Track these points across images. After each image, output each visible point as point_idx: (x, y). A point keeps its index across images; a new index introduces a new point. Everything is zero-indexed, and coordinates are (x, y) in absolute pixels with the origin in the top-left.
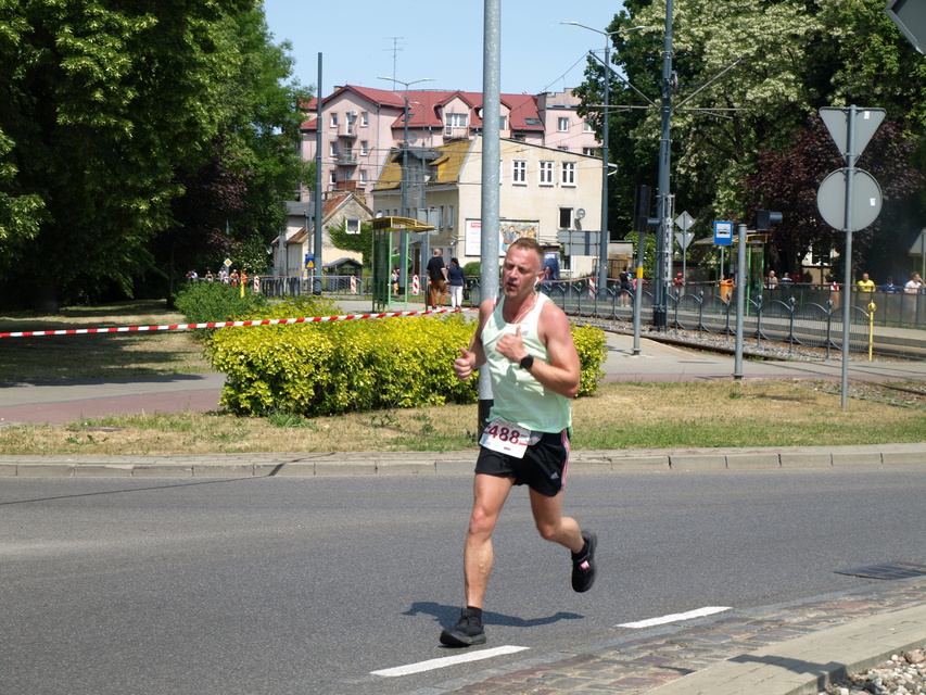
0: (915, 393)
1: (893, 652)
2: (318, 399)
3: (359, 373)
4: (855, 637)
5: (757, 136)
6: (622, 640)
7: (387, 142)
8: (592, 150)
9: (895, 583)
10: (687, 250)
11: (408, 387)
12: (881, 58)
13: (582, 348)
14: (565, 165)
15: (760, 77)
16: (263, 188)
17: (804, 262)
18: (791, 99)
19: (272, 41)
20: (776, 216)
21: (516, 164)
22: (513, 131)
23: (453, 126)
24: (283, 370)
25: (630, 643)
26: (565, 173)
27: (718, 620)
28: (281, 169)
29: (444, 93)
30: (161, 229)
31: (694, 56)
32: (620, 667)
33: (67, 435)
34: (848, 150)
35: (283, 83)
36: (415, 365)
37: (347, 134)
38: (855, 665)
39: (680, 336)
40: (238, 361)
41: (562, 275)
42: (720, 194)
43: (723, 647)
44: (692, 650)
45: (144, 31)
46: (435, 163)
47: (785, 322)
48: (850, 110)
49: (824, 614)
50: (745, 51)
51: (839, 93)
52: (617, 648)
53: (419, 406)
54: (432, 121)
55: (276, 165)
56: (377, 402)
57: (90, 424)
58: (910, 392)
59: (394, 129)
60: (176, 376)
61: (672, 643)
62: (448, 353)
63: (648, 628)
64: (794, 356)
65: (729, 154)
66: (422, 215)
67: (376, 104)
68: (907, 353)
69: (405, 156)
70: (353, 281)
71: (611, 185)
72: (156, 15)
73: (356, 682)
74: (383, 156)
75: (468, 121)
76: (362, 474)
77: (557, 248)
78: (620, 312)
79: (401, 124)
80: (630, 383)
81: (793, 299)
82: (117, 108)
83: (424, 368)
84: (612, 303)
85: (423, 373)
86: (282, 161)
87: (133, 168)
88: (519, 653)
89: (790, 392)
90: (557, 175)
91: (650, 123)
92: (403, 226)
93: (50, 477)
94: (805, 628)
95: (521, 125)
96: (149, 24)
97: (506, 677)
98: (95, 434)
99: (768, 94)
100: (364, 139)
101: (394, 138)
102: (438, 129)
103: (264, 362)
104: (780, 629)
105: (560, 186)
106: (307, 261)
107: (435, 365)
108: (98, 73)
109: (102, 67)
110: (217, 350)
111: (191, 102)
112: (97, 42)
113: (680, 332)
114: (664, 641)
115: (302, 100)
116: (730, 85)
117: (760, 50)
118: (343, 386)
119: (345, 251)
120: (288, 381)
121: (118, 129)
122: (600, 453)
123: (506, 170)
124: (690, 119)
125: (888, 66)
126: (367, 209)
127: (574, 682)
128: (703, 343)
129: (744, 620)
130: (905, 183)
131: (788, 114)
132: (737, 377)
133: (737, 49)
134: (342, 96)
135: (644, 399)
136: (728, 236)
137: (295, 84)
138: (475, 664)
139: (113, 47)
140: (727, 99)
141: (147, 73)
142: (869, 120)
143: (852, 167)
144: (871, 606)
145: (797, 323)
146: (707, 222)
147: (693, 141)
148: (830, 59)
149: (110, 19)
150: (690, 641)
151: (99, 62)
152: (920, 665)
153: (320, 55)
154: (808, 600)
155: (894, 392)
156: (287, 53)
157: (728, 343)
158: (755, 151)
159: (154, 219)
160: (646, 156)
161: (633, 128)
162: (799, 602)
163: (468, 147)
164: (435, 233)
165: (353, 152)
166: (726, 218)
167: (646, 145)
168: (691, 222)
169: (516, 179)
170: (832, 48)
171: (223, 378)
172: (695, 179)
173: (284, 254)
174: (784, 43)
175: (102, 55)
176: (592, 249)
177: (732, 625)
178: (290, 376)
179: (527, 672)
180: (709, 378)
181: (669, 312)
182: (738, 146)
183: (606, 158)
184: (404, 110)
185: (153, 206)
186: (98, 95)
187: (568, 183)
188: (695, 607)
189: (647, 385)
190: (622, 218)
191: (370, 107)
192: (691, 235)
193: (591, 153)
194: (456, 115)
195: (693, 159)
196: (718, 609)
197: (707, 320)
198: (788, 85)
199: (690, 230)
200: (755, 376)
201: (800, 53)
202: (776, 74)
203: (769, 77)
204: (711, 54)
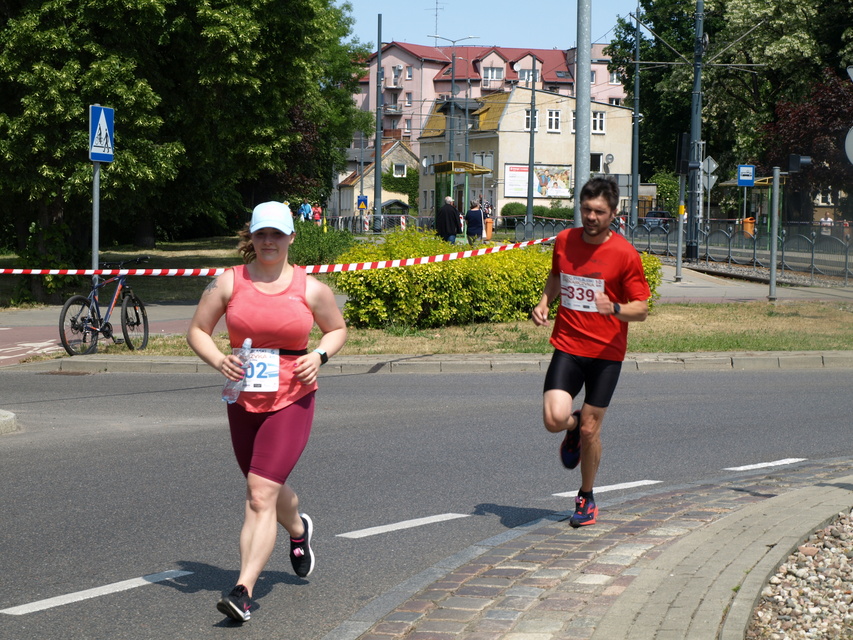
2: (425, 314)
3: (459, 292)
5: (773, 88)
6: (731, 477)
7: (430, 94)
8: (617, 101)
10: (712, 191)
11: (497, 305)
14: (595, 115)
15: (777, 34)
16: (327, 137)
17: (816, 202)
18: (806, 55)
20: (806, 160)
21: (551, 114)
22: (545, 83)
23: (490, 78)
24: (397, 289)
25: (740, 478)
26: (595, 121)
27: (800, 466)
28: (343, 119)
29: (482, 48)
31: (716, 16)
35: (344, 41)
36: (504, 286)
37: (393, 86)
39: (710, 267)
40: (359, 282)
42: (740, 140)
43: (809, 481)
44: (786, 482)
46: (476, 113)
47: (808, 255)
50: (765, 11)
52: (731, 481)
53: (506, 321)
54: (472, 75)
55: (338, 116)
56: (471, 317)
59: (436, 82)
61: (770, 478)
62: (531, 277)
64: (815, 284)
65: (747, 105)
66: (478, 160)
67: (417, 57)
69: (453, 106)
70: (403, 220)
71: (641, 134)
74: (427, 108)
75: (503, 74)
76: (480, 371)
78: (653, 247)
79: (443, 77)
80: (679, 304)
81: (814, 233)
82: (247, 69)
83: (512, 289)
84: (648, 240)
85: (510, 294)
86: (343, 112)
87: (258, 120)
88: (657, 484)
89: (819, 311)
91: (676, 77)
92: (463, 170)
95: (552, 78)
97: (655, 496)
99: (784, 50)
100: (408, 90)
101: (436, 90)
102: (476, 82)
103: (380, 283)
104: (850, 470)
106: (359, 202)
107: (520, 286)
108: (233, 39)
109: (237, 35)
110: (340, 273)
111: (298, 62)
112: (230, 13)
113: (710, 264)
114: (764, 477)
115: (360, 58)
117: (777, 10)
118: (446, 303)
119: (393, 194)
120: (400, 299)
121: (249, 86)
122: (674, 355)
123: (542, 118)
124: (712, 73)
126: (412, 154)
127: (707, 499)
128: (732, 272)
131: (802, 68)
132: (771, 299)
133: (756, 9)
134: (388, 51)
135: (695, 317)
136: (750, 178)
137: (355, 42)
138: (627, 491)
139: (245, 17)
140: (746, 55)
145: (817, 256)
146: (727, 166)
147: (714, 92)
148: (841, 17)
150: (783, 477)
151: (233, 30)
153: (380, 16)
156: (347, 14)
157: (763, 273)
158: (772, 101)
160: (670, 106)
161: (660, 81)
163: (507, 98)
164: (489, 175)
165: (399, 103)
167: (671, 96)
168: (714, 166)
169: (550, 127)
171: (345, 297)
172: (716, 126)
173: (337, 196)
174: (798, 4)
175: (236, 24)
177: (812, 468)
178: (403, 295)
179: (669, 494)
180: (746, 300)
181: (700, 247)
182: (756, 95)
183: (637, 108)
184: (446, 64)
185: (275, 152)
186: (234, 59)
187: (598, 131)
188: (779, 459)
189: (694, 306)
190: (647, 162)
191: (413, 61)
192: (714, 178)
193: (617, 103)
194: (492, 69)
195: (714, 109)
196: (797, 460)
197: (735, 253)
198: (803, 43)
199: (713, 174)
200: (786, 299)
201: (813, 13)
202: (793, 31)
203: (786, 35)
204: (732, 13)
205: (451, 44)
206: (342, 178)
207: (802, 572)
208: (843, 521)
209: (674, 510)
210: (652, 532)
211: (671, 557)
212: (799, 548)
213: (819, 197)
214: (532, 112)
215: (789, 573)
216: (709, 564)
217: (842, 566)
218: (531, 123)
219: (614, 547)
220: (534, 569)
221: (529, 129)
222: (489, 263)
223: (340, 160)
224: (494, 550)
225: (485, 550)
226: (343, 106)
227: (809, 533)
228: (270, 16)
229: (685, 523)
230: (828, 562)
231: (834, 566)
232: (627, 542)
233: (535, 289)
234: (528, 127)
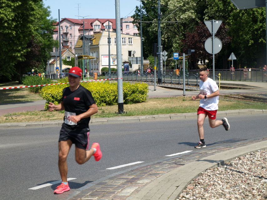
0: (233, 97)
1: (236, 157)
4: (226, 154)
5: (184, 28)
6: (167, 159)
7: (78, 34)
8: (136, 34)
9: (234, 143)
10: (166, 61)
12: (218, 5)
13: (142, 89)
14: (129, 39)
15: (184, 12)
16: (44, 49)
17: (198, 63)
18: (193, 18)
19: (44, 6)
20: (193, 51)
21: (115, 39)
22: (113, 29)
23: (96, 29)
25: (170, 159)
26: (129, 41)
27: (190, 154)
28: (49, 43)
29: (93, 19)
30: (24, 61)
31: (165, 6)
32: (168, 164)
33: (5, 118)
34: (212, 32)
35: (48, 18)
36: (97, 95)
37: (66, 32)
38: (227, 160)
39: (166, 85)
40: (50, 96)
41: (130, 70)
42: (174, 45)
43: (193, 159)
44: (185, 160)
45: (18, 6)
46: (92, 39)
47: (195, 80)
48: (212, 21)
49: (217, 151)
50: (180, 5)
51: (206, 16)
52: (167, 160)
53: (99, 106)
54: (90, 27)
55: (47, 42)
57: (10, 115)
58: (231, 97)
59: (79, 30)
60: (28, 102)
61: (180, 159)
62: (106, 92)
63: (173, 156)
65: (176, 34)
66: (91, 54)
67: (73, 23)
68: (229, 87)
69: (84, 38)
71: (143, 44)
72: (21, 1)
73: (103, 171)
74: (76, 38)
75: (100, 27)
77: (128, 62)
78: (148, 79)
79: (81, 29)
80: (155, 98)
81: (197, 74)
82: (11, 28)
84: (146, 77)
85: (100, 97)
86: (49, 41)
87: (16, 44)
88: (142, 163)
90: (127, 42)
91: (153, 26)
92: (86, 58)
93: (3, 129)
94: (212, 154)
96: (19, 4)
97: (141, 168)
98: (13, 117)
99: (187, 16)
100: (70, 33)
101: (79, 33)
102: (92, 30)
103: (56, 96)
104: (207, 154)
105: (128, 45)
106: (56, 69)
107: (102, 95)
108: (6, 18)
109: (7, 17)
110: (43, 93)
111: (29, 25)
112: (4, 10)
113: (166, 84)
114: (178, 159)
115: (53, 23)
116: (176, 14)
117: (184, 4)
119: (67, 66)
121: (11, 33)
122: (152, 116)
124: (164, 24)
125: (220, 8)
126: (72, 53)
127: (158, 168)
128: (172, 87)
129: (197, 153)
130: (226, 40)
131: (192, 22)
132: (184, 95)
133: (177, 4)
134: (64, 21)
135: (160, 102)
136: (177, 57)
137: (52, 18)
138: (132, 166)
139: (9, 11)
140: (175, 18)
141: (18, 18)
142: (218, 24)
143: (214, 37)
144: (228, 148)
146: (170, 53)
147: (166, 30)
148: (203, 6)
149: (8, 3)
150: (184, 158)
151: (5, 15)
152: (243, 160)
153: (59, 10)
154: (212, 148)
155: (227, 97)
156: (49, 10)
157: (179, 87)
158: (183, 33)
159: (22, 58)
160: (153, 35)
161: (149, 27)
162: (210, 149)
163: (101, 34)
164: (95, 59)
165: (68, 37)
166: (176, 52)
167: (152, 32)
168: (166, 53)
170: (204, 3)
171: (45, 101)
172: (167, 41)
173: (49, 67)
174: (190, 2)
175: (6, 13)
176: (139, 62)
177: (194, 154)
179: (146, 167)
180: (176, 96)
181: (162, 79)
182: (178, 31)
183: (142, 36)
184: (82, 24)
185: (21, 54)
186: (6, 24)
187: (124, 44)
188: (184, 151)
189: (160, 98)
190: (146, 53)
191: (72, 24)
192: (166, 57)
193: (136, 35)
194: (97, 25)
195: (166, 36)
196: (190, 151)
197: (173, 81)
198: (192, 14)
199: (166, 56)
200: (189, 95)
201: (195, 4)
202: (189, 11)
203: (187, 12)
204: (170, 6)
205: (83, 18)
206: (50, 62)
207: (187, 196)
208: (203, 175)
209: (146, 173)
210: (138, 182)
211: (143, 193)
212: (187, 187)
213: (200, 62)
214: (109, 39)
215: (183, 197)
216: (156, 195)
217: (202, 193)
218: (109, 42)
219: (125, 189)
220: (96, 199)
221: (116, 44)
222: (92, 88)
223: (48, 56)
224: (82, 192)
225: (79, 192)
226: (49, 39)
227: (191, 181)
228: (17, 11)
229: (150, 178)
230: (197, 191)
231: (199, 193)
232: (129, 186)
233: (108, 96)
234: (115, 43)
